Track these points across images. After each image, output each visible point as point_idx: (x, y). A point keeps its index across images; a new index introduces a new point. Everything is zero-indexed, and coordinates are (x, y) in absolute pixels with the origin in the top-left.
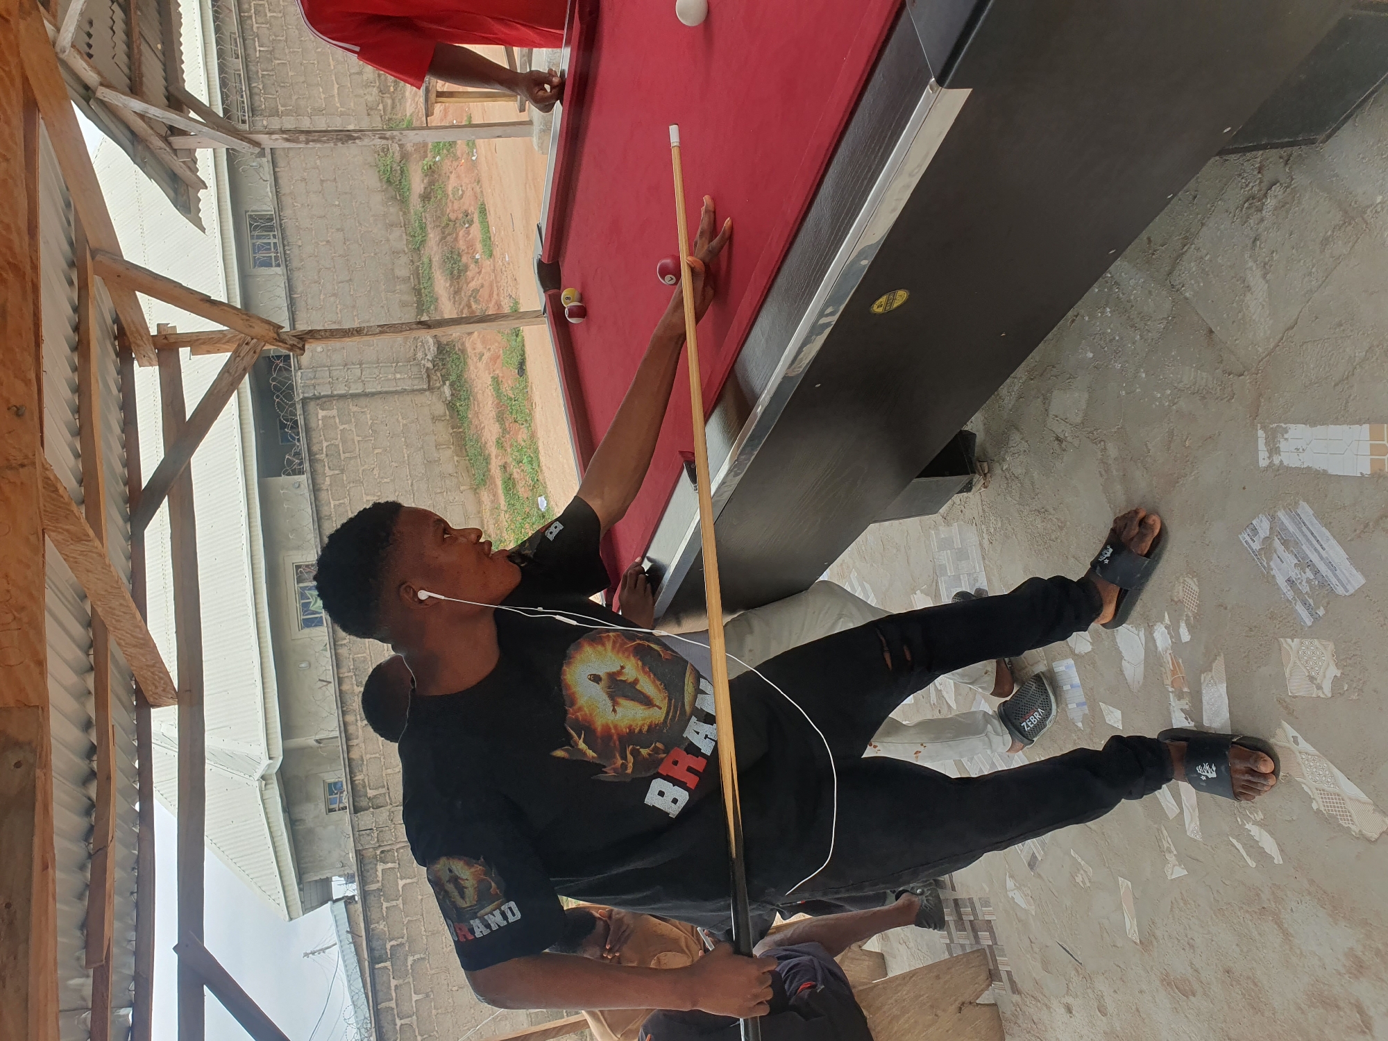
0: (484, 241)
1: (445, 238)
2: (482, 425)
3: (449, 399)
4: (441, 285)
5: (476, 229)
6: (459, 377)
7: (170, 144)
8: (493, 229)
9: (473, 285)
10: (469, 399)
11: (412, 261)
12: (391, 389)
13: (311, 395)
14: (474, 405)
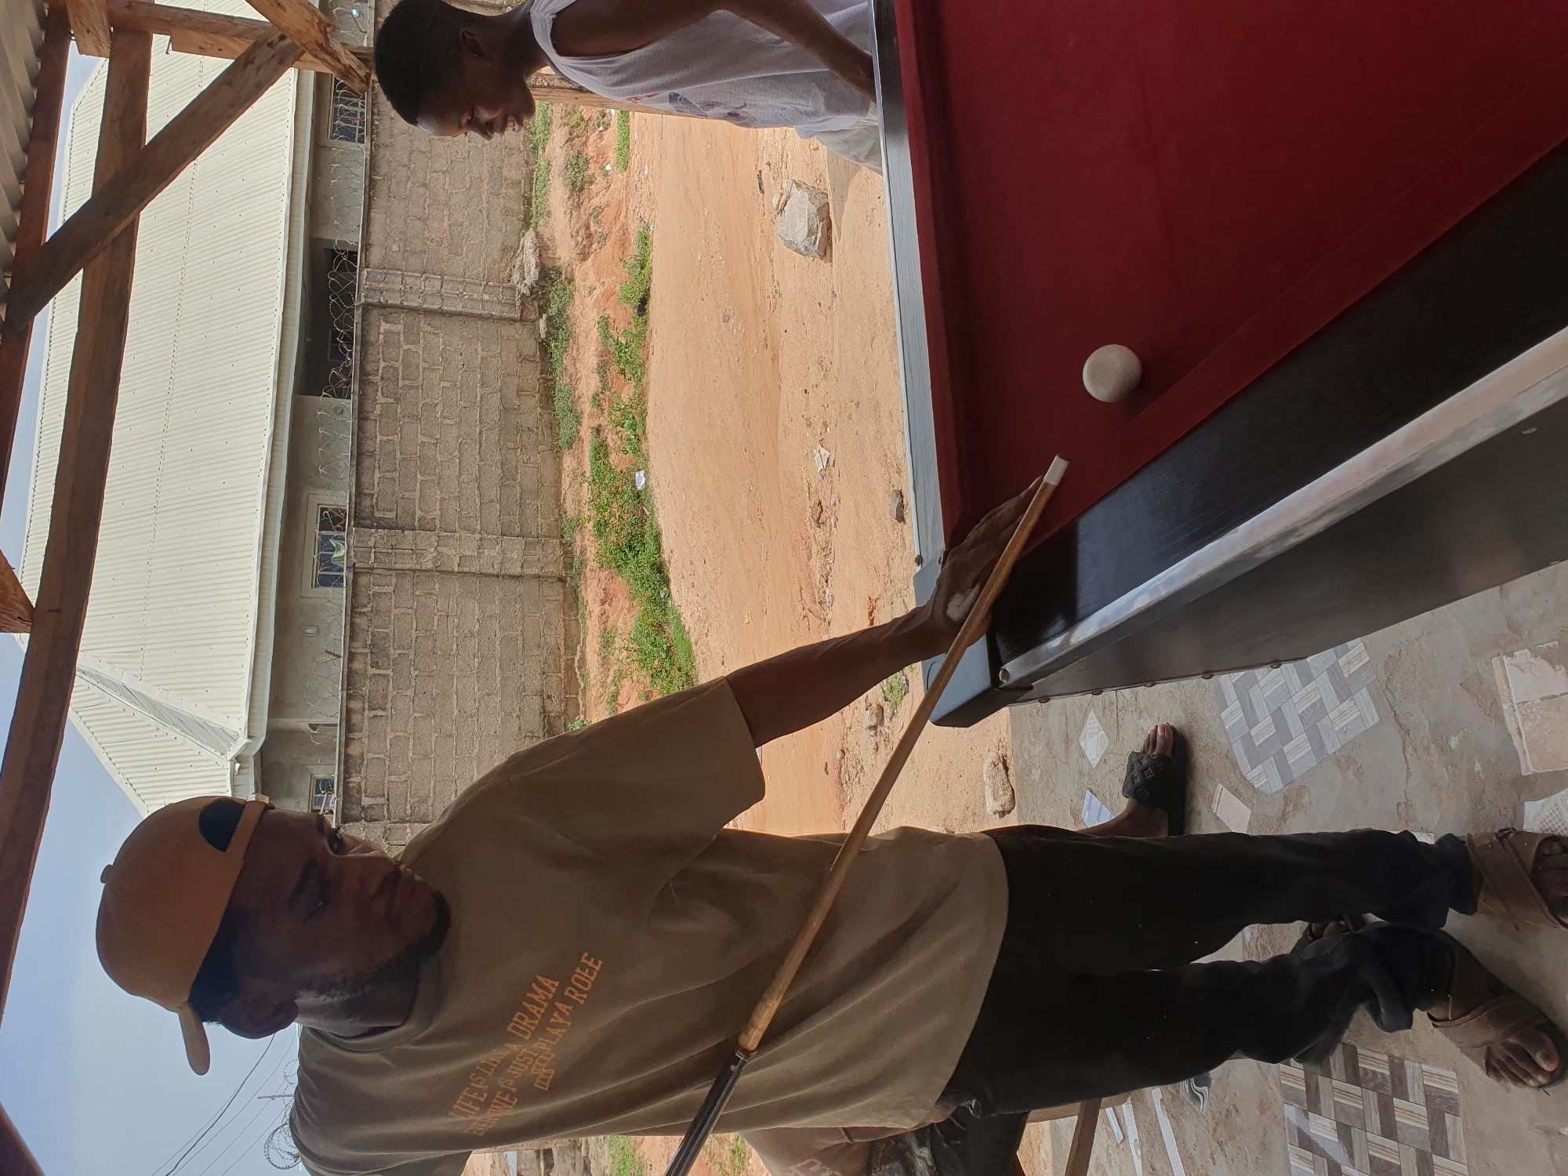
0: (620, 149)
1: (574, 139)
2: (579, 375)
3: (543, 336)
4: (556, 196)
5: (612, 136)
6: (560, 312)
8: (634, 137)
9: (596, 202)
10: (568, 340)
11: (526, 163)
12: (474, 311)
13: (376, 300)
14: (573, 348)
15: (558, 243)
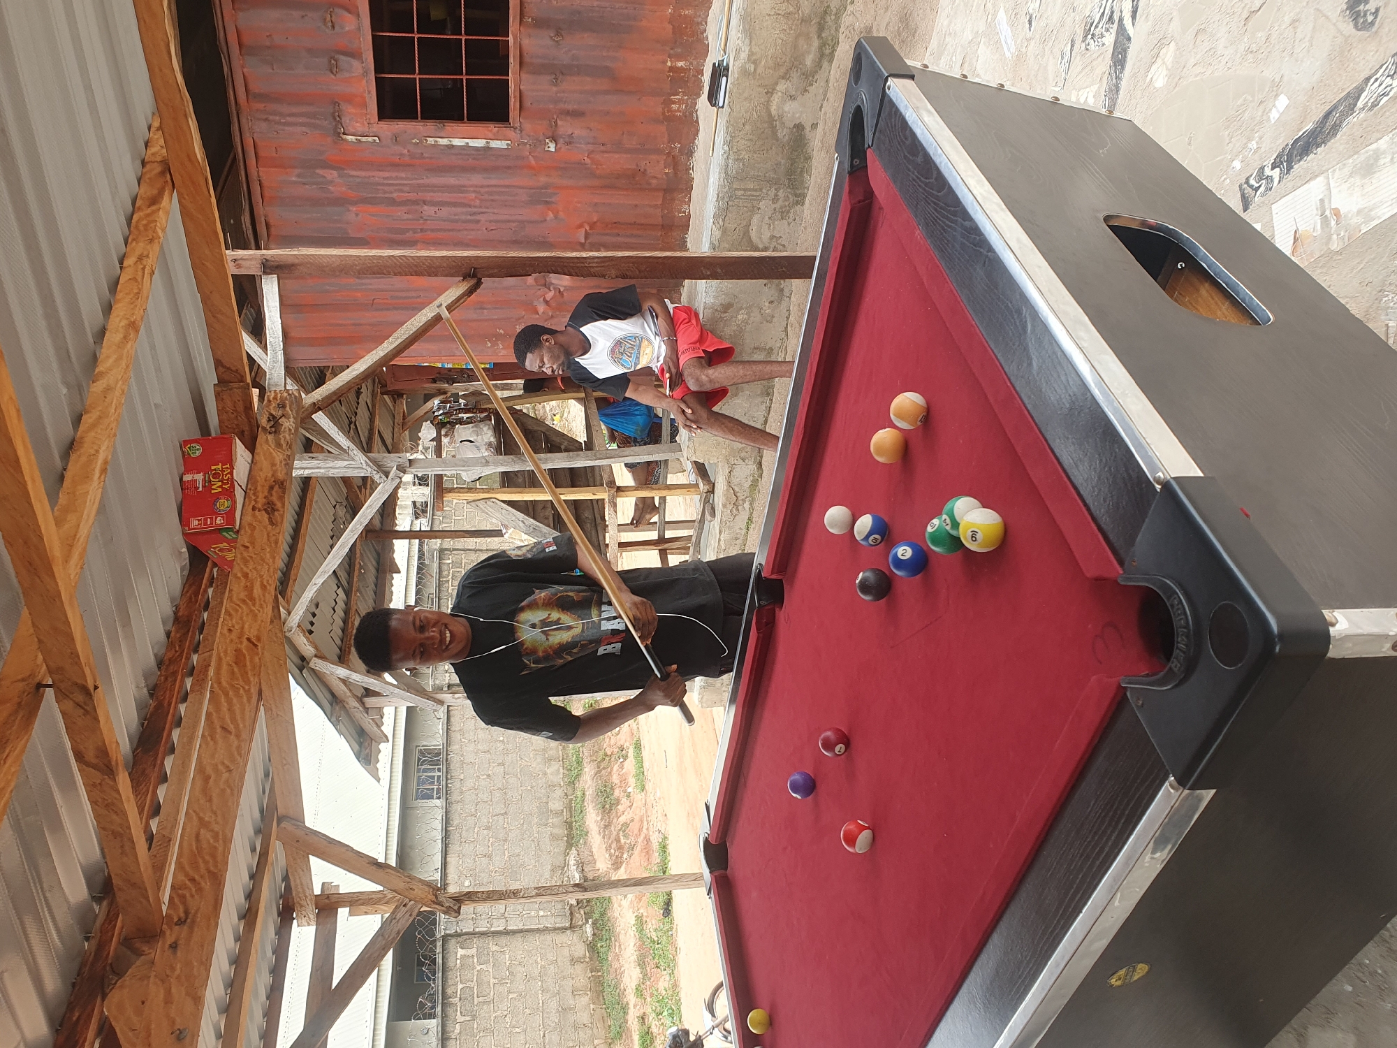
0: (637, 775)
1: (599, 772)
2: (622, 969)
3: (590, 939)
4: (592, 818)
5: (630, 765)
6: (603, 914)
7: (363, 704)
8: (646, 765)
9: (623, 819)
10: (610, 939)
11: (566, 794)
12: (532, 927)
13: (453, 932)
14: (615, 946)
15: (596, 857)
